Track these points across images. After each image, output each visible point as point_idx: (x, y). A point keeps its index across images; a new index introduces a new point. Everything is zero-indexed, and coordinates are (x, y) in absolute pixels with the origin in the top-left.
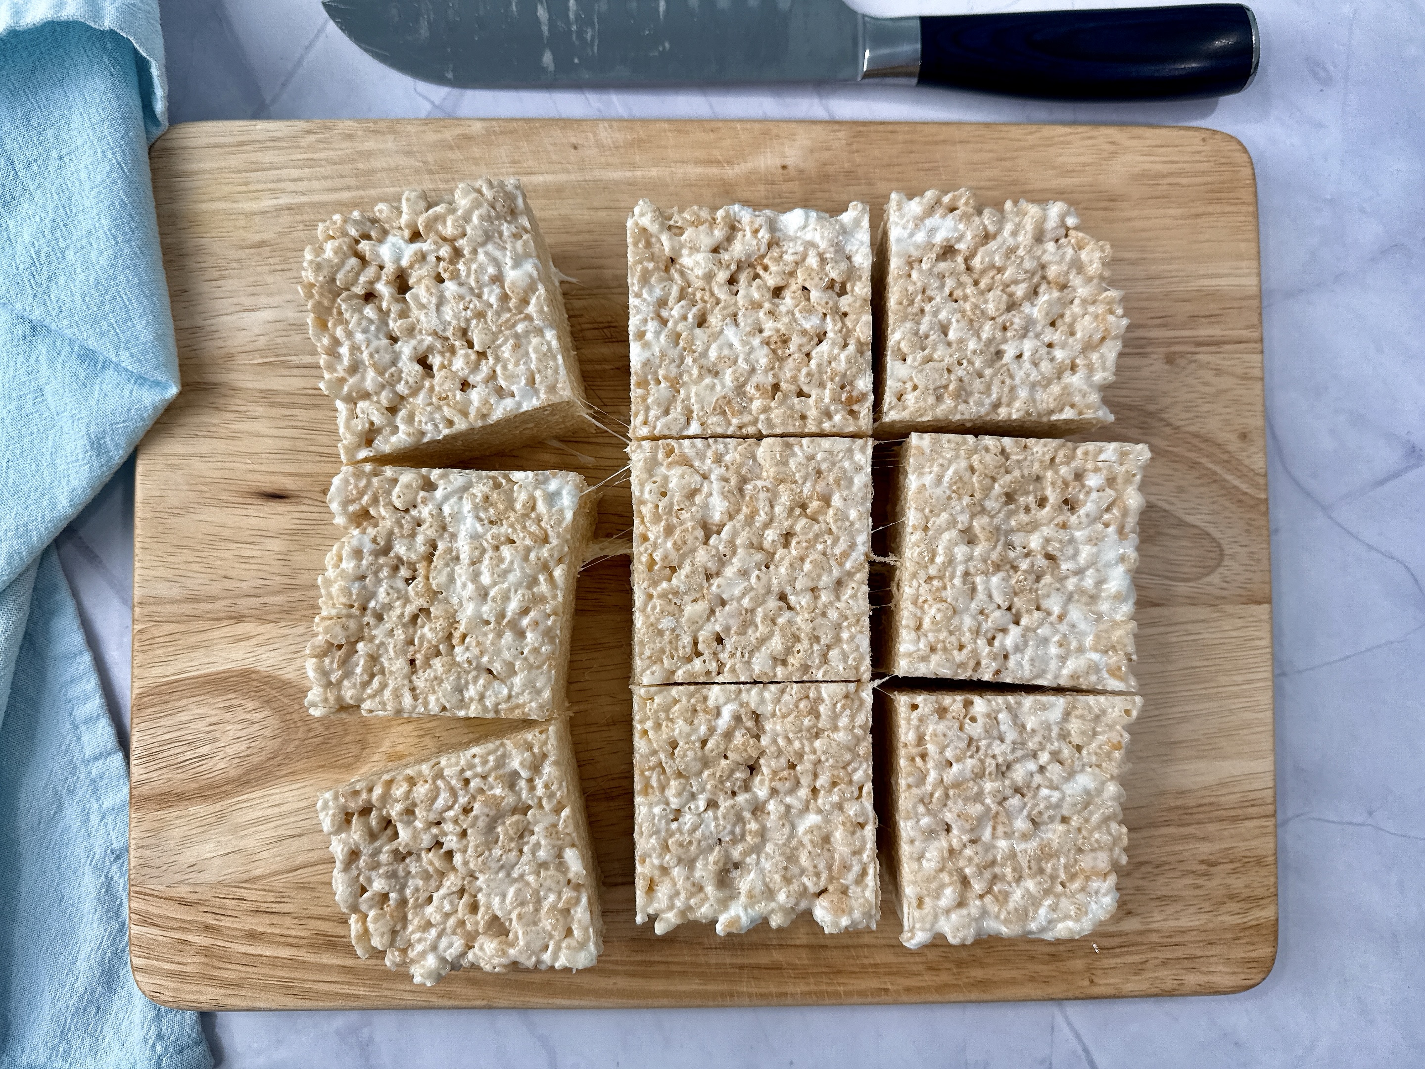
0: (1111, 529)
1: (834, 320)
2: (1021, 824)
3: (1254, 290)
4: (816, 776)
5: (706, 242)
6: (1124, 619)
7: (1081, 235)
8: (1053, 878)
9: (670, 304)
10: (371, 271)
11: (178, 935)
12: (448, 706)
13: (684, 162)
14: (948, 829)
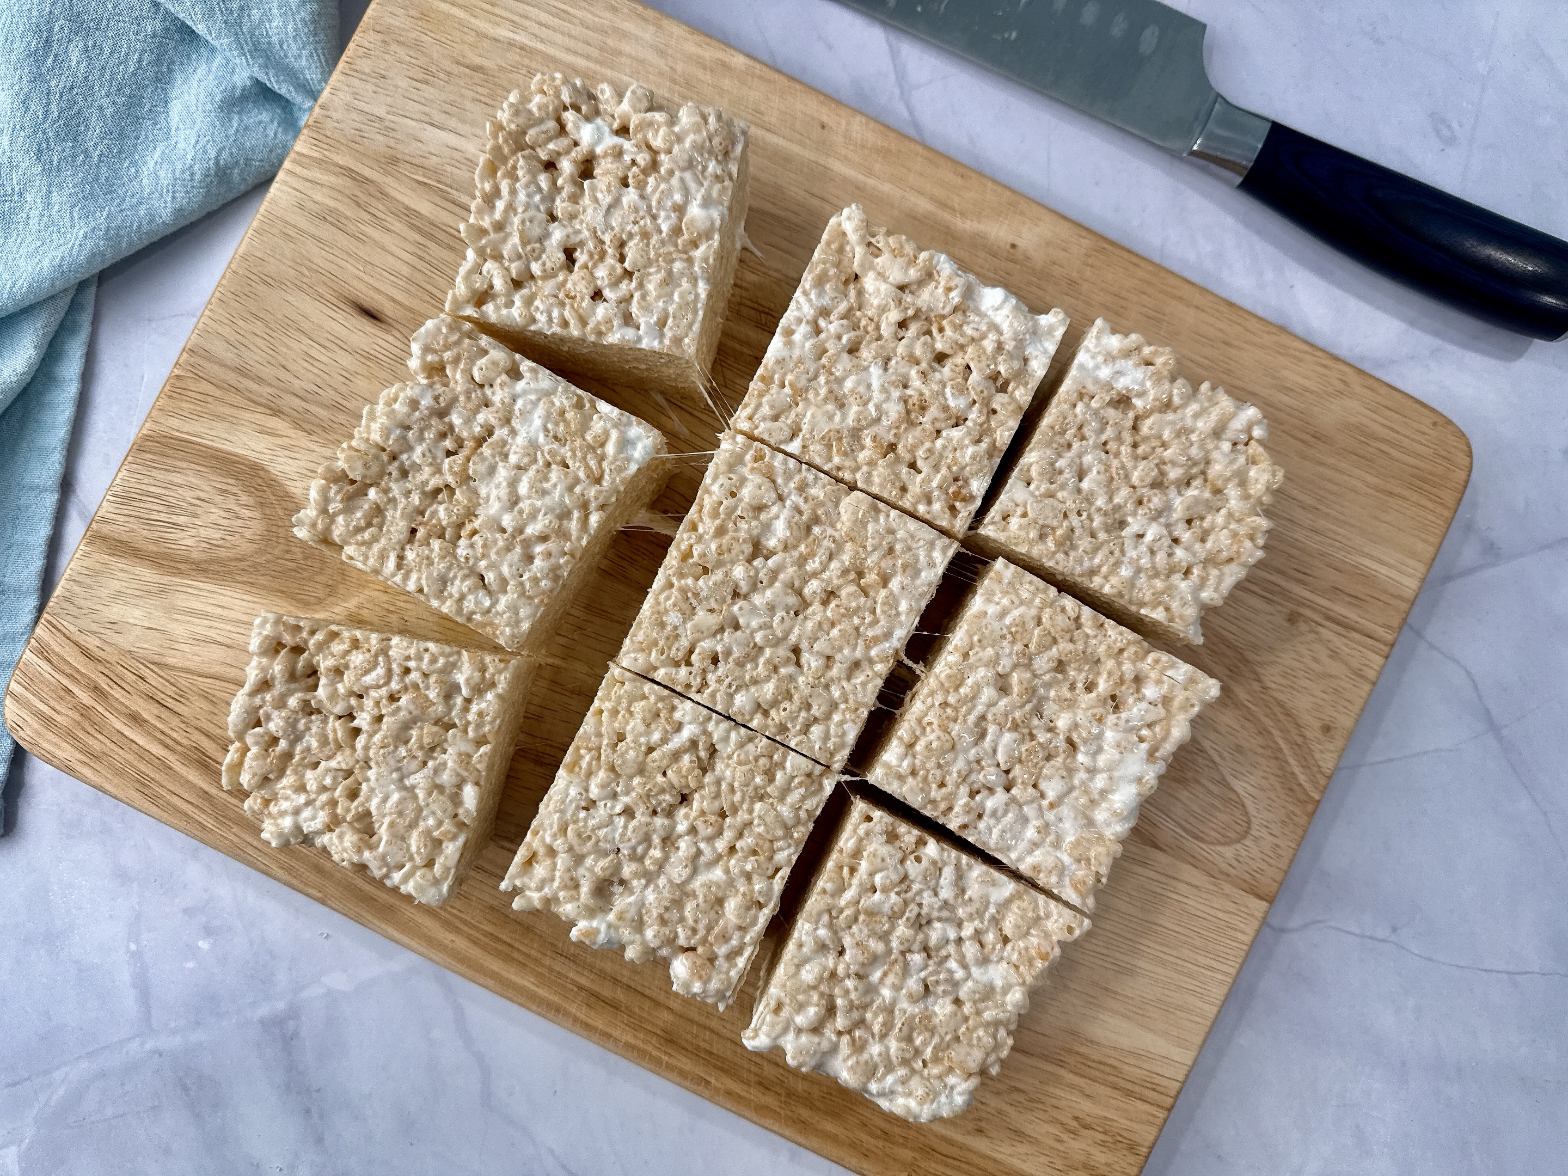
0: (1144, 746)
1: (980, 412)
2: (913, 984)
3: (1409, 593)
4: (740, 835)
5: (897, 276)
6: (1112, 837)
7: (1261, 449)
8: (917, 1052)
9: (832, 317)
10: (563, 143)
11: (66, 682)
12: (426, 590)
13: (921, 193)
14: (841, 953)
